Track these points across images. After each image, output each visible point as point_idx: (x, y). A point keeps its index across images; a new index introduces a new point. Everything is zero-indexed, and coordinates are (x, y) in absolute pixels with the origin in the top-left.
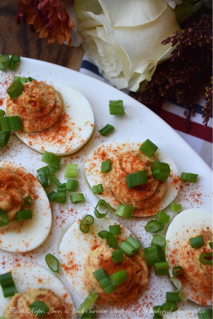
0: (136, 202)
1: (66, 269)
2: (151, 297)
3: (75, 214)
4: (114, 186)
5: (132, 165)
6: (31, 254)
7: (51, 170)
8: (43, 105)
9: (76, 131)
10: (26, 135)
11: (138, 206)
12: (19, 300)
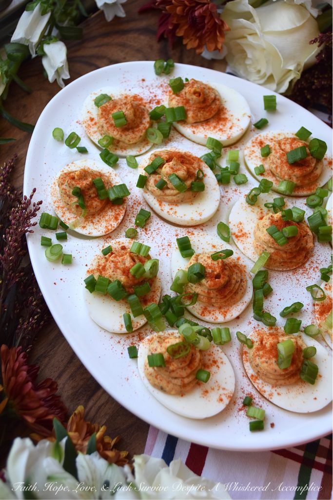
0: (297, 178)
1: (237, 237)
2: (316, 262)
3: (239, 194)
4: (274, 166)
5: (291, 145)
6: (202, 227)
7: (213, 155)
8: (205, 96)
9: (235, 121)
10: (189, 126)
11: (298, 183)
12: (199, 257)
